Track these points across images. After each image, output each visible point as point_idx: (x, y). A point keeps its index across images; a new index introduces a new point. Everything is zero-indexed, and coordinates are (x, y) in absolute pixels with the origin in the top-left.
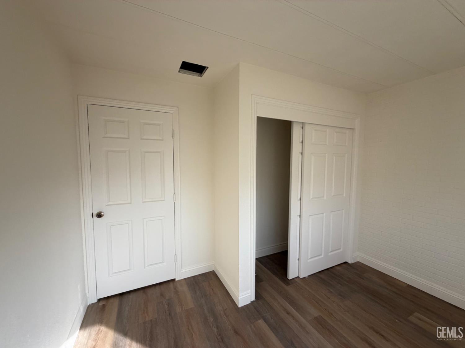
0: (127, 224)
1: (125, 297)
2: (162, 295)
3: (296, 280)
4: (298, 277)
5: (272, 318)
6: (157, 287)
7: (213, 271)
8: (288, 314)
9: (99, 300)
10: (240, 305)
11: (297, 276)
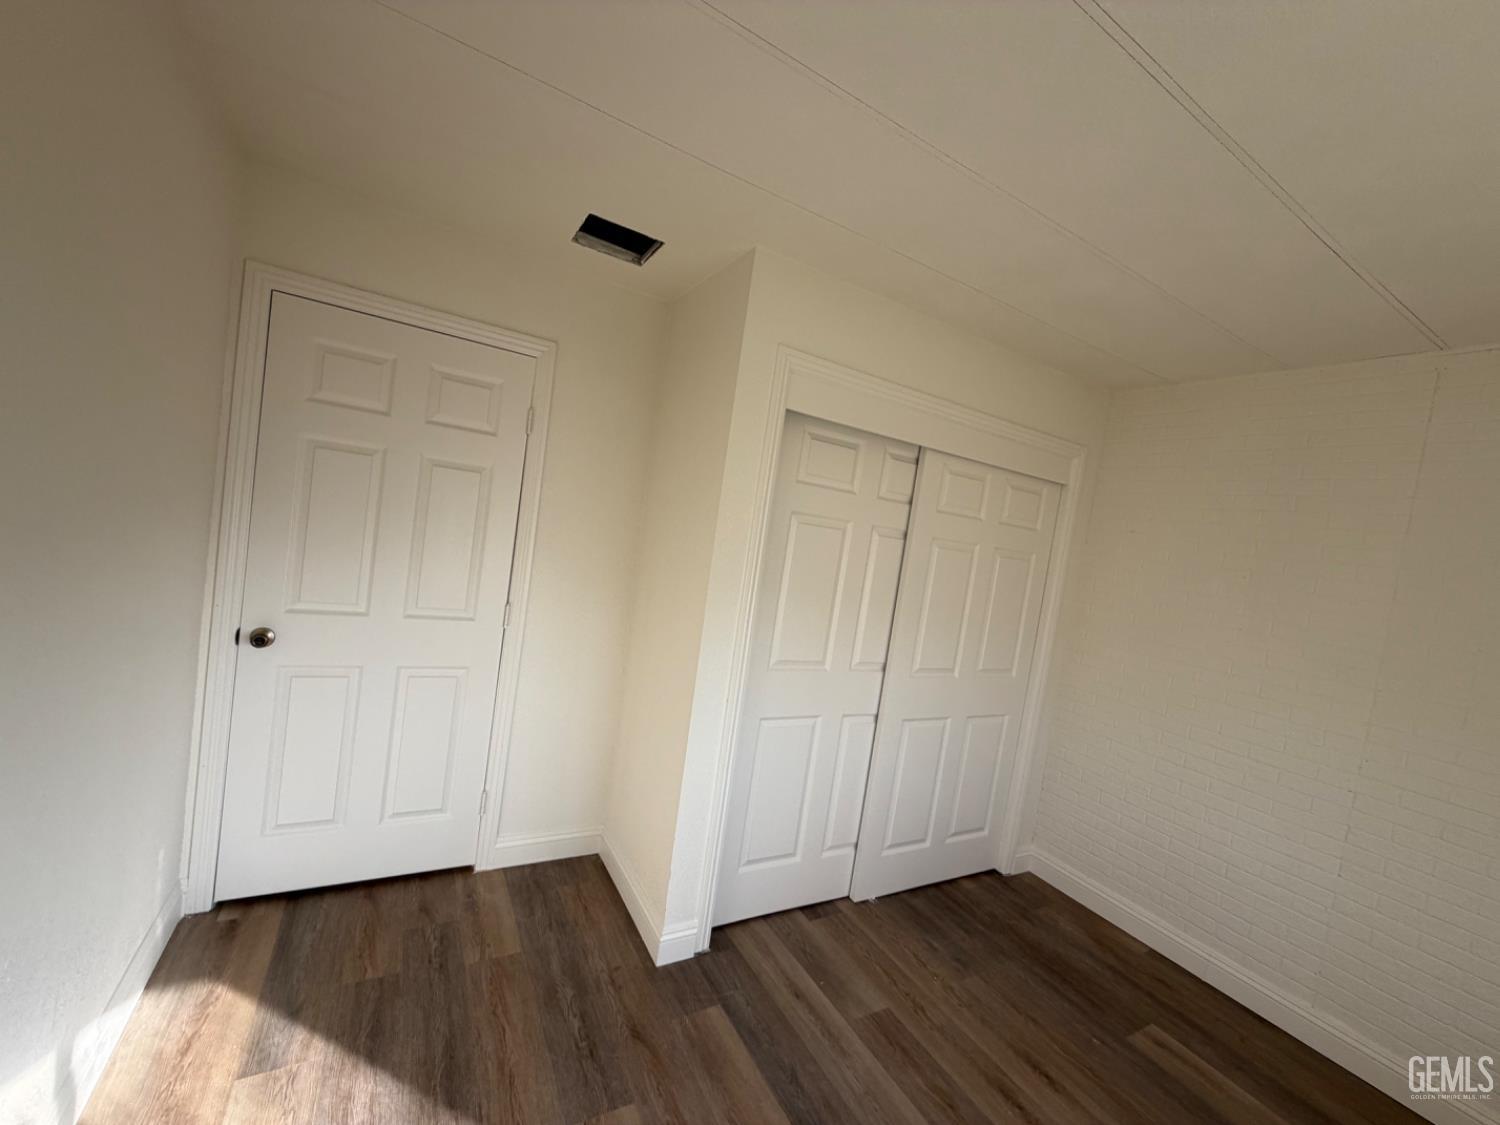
0: (346, 680)
1: (308, 905)
2: (425, 910)
3: (842, 906)
4: (848, 897)
5: (748, 1004)
6: (414, 886)
7: (597, 855)
8: (797, 996)
9: (220, 906)
10: (661, 960)
11: (845, 894)
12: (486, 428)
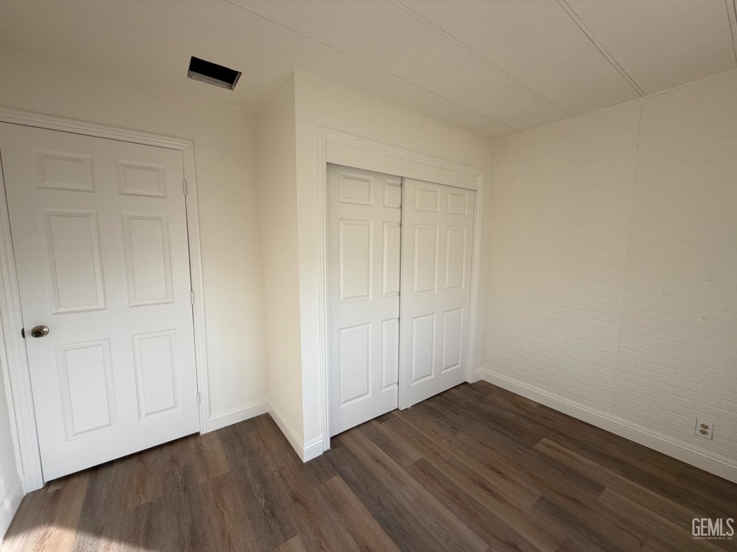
0: (101, 346)
1: (103, 473)
2: (173, 460)
3: (394, 413)
4: (398, 409)
5: (353, 471)
6: (166, 450)
7: (267, 414)
8: (377, 462)
10: (306, 458)
11: (396, 407)
12: (159, 194)
